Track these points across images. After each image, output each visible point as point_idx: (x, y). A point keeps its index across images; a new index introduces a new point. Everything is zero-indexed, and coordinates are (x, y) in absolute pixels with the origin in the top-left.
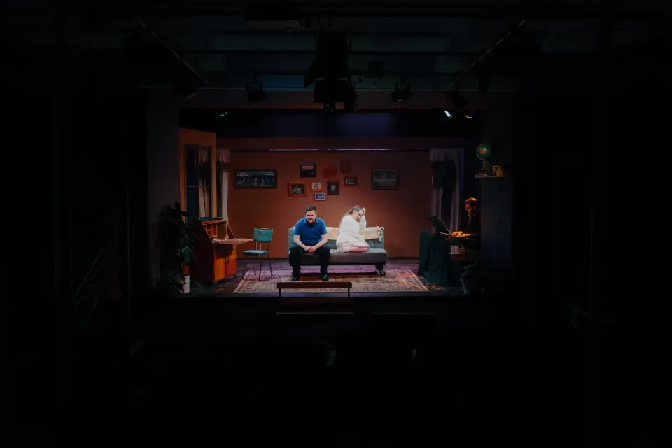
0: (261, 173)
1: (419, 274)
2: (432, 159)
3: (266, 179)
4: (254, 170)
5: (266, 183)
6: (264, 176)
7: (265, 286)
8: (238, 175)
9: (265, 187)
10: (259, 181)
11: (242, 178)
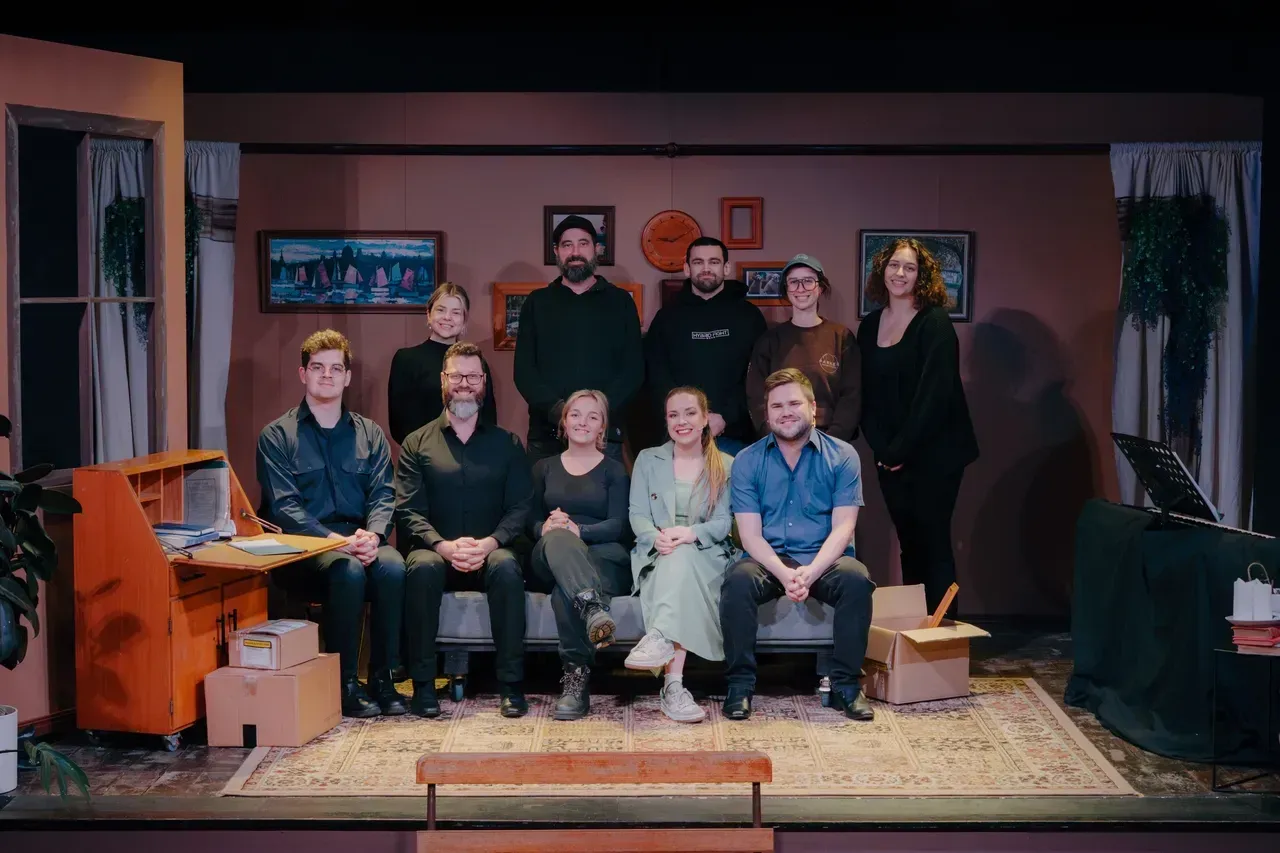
0: (369, 247)
1: (1076, 699)
2: (1121, 190)
3: (396, 268)
4: (340, 234)
5: (397, 289)
6: (387, 262)
7: (372, 757)
8: (275, 256)
9: (390, 309)
10: (366, 284)
11: (293, 267)
